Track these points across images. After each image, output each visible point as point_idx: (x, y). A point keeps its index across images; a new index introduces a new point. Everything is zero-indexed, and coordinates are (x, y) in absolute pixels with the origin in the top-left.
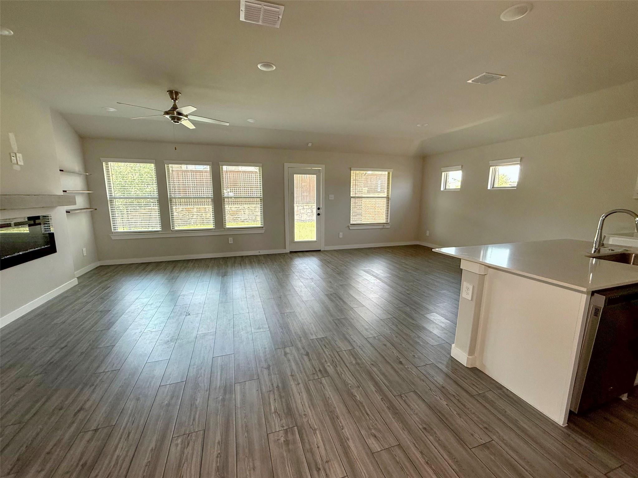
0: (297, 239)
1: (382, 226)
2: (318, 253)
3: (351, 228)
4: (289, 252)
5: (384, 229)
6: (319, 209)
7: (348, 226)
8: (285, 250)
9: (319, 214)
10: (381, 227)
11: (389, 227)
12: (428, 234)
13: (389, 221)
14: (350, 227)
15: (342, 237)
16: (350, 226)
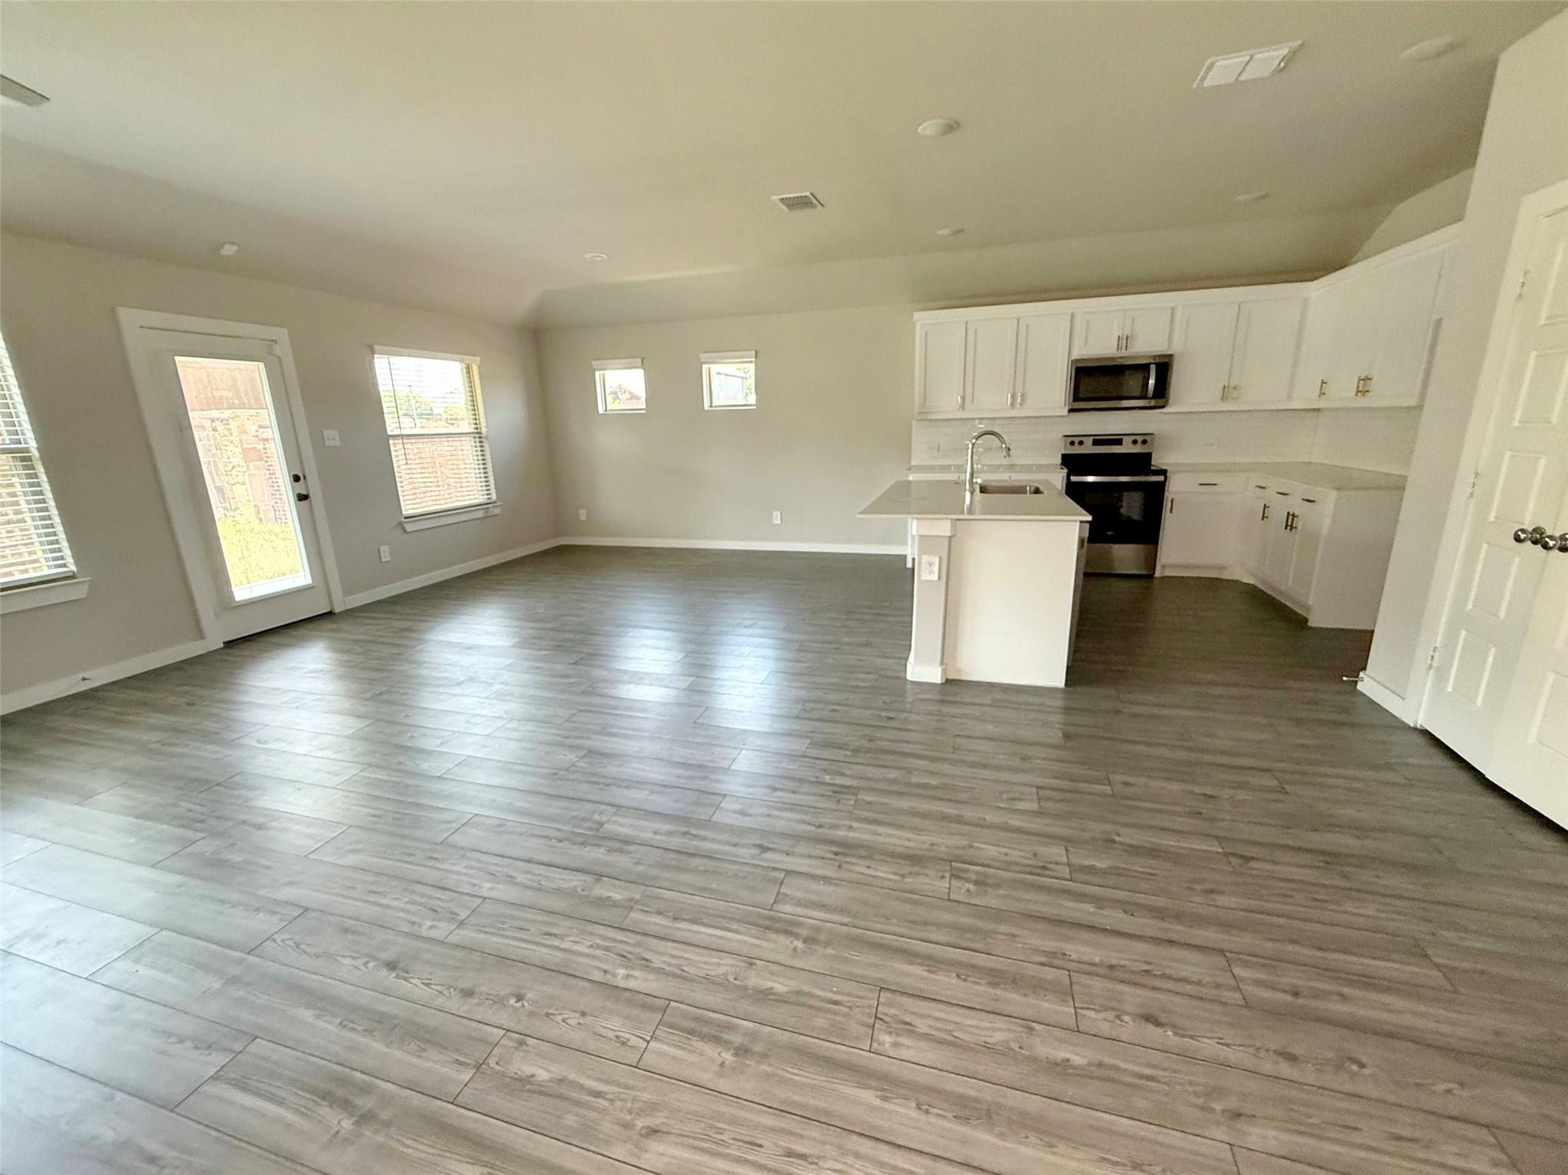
0: (242, 592)
1: (483, 511)
2: (328, 625)
3: (409, 528)
4: (222, 645)
5: (487, 520)
6: (296, 479)
7: (401, 524)
8: (201, 642)
9: (302, 497)
10: (480, 514)
11: (497, 511)
12: (583, 517)
13: (494, 497)
14: (406, 526)
15: (388, 559)
16: (402, 523)
